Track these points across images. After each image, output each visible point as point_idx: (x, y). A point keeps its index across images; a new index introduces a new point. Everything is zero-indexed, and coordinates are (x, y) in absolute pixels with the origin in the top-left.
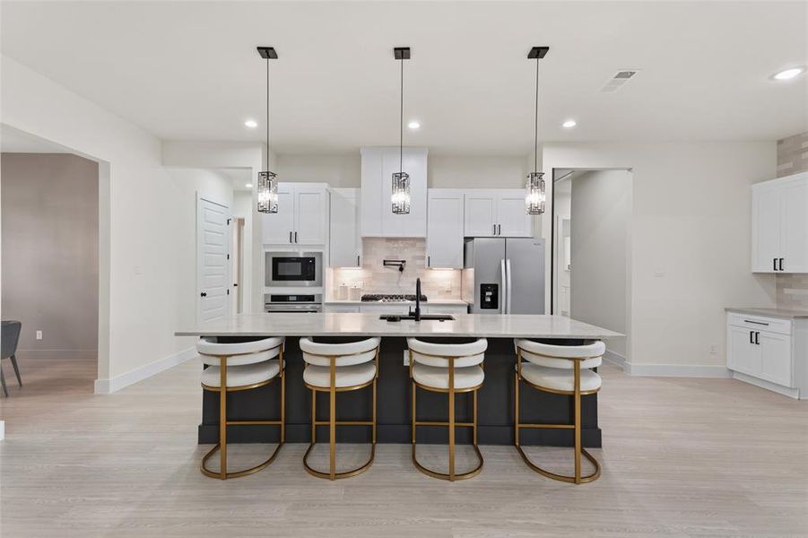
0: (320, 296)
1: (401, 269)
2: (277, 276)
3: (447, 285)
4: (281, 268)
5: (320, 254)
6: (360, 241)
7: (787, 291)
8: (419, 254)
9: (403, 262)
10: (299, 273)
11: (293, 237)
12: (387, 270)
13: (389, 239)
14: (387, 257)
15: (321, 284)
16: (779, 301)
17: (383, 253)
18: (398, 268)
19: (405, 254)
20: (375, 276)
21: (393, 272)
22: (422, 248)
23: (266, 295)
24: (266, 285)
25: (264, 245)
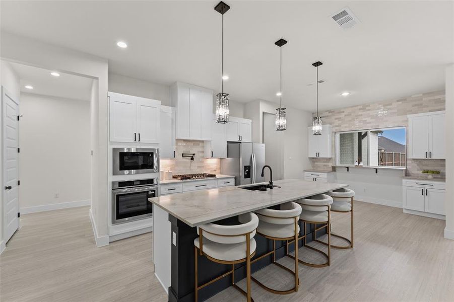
1: (192, 159)
2: (123, 167)
4: (126, 160)
6: (175, 141)
7: (316, 163)
8: (201, 149)
9: (194, 154)
11: (137, 138)
12: (184, 160)
13: (185, 141)
14: (184, 151)
15: (157, 171)
16: (313, 167)
17: (183, 149)
18: (190, 158)
19: (194, 150)
20: (177, 164)
21: (188, 160)
22: (203, 147)
23: (113, 183)
24: (114, 174)
25: (112, 143)
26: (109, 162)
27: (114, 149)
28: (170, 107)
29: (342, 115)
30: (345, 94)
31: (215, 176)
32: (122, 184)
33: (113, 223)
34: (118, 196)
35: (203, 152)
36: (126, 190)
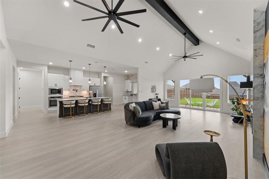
0: (62, 97)
1: (77, 91)
2: (52, 93)
3: (86, 94)
4: (52, 91)
5: (62, 88)
6: (69, 86)
8: (80, 88)
10: (57, 92)
11: (56, 85)
12: (74, 91)
13: (74, 86)
15: (62, 94)
17: (73, 88)
19: (77, 88)
20: (71, 93)
21: (75, 91)
22: (81, 87)
23: (49, 97)
24: (49, 95)
25: (48, 87)
26: (48, 92)
27: (49, 88)
28: (68, 76)
29: (134, 77)
30: (126, 72)
31: (83, 96)
32: (51, 97)
33: (49, 107)
34: (50, 101)
35: (81, 89)
36: (52, 99)
